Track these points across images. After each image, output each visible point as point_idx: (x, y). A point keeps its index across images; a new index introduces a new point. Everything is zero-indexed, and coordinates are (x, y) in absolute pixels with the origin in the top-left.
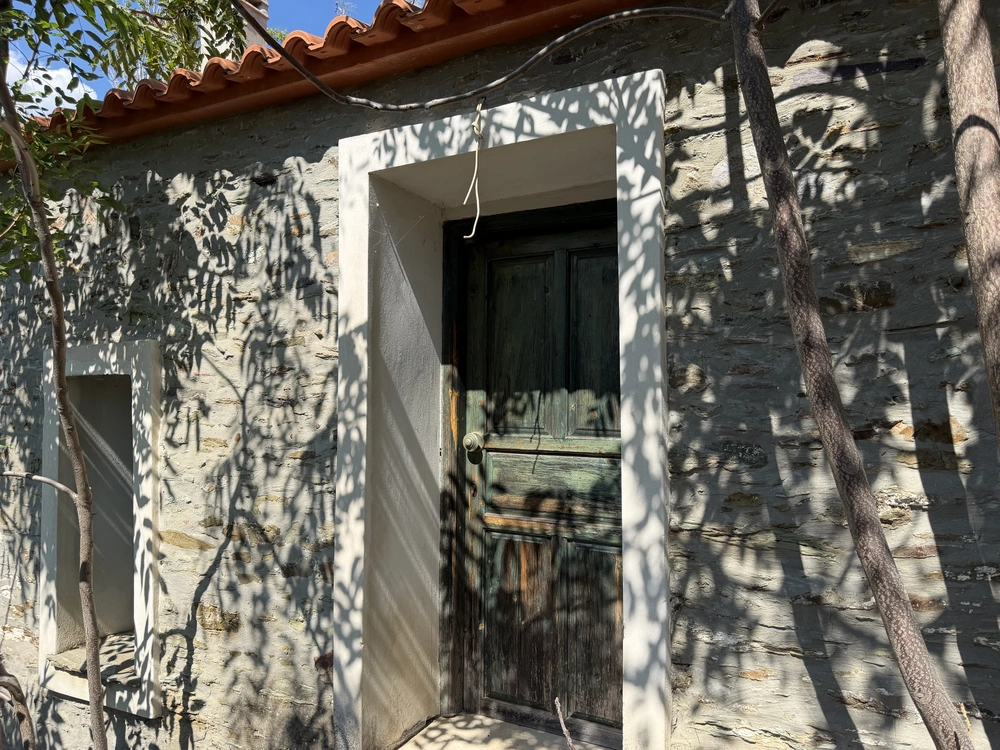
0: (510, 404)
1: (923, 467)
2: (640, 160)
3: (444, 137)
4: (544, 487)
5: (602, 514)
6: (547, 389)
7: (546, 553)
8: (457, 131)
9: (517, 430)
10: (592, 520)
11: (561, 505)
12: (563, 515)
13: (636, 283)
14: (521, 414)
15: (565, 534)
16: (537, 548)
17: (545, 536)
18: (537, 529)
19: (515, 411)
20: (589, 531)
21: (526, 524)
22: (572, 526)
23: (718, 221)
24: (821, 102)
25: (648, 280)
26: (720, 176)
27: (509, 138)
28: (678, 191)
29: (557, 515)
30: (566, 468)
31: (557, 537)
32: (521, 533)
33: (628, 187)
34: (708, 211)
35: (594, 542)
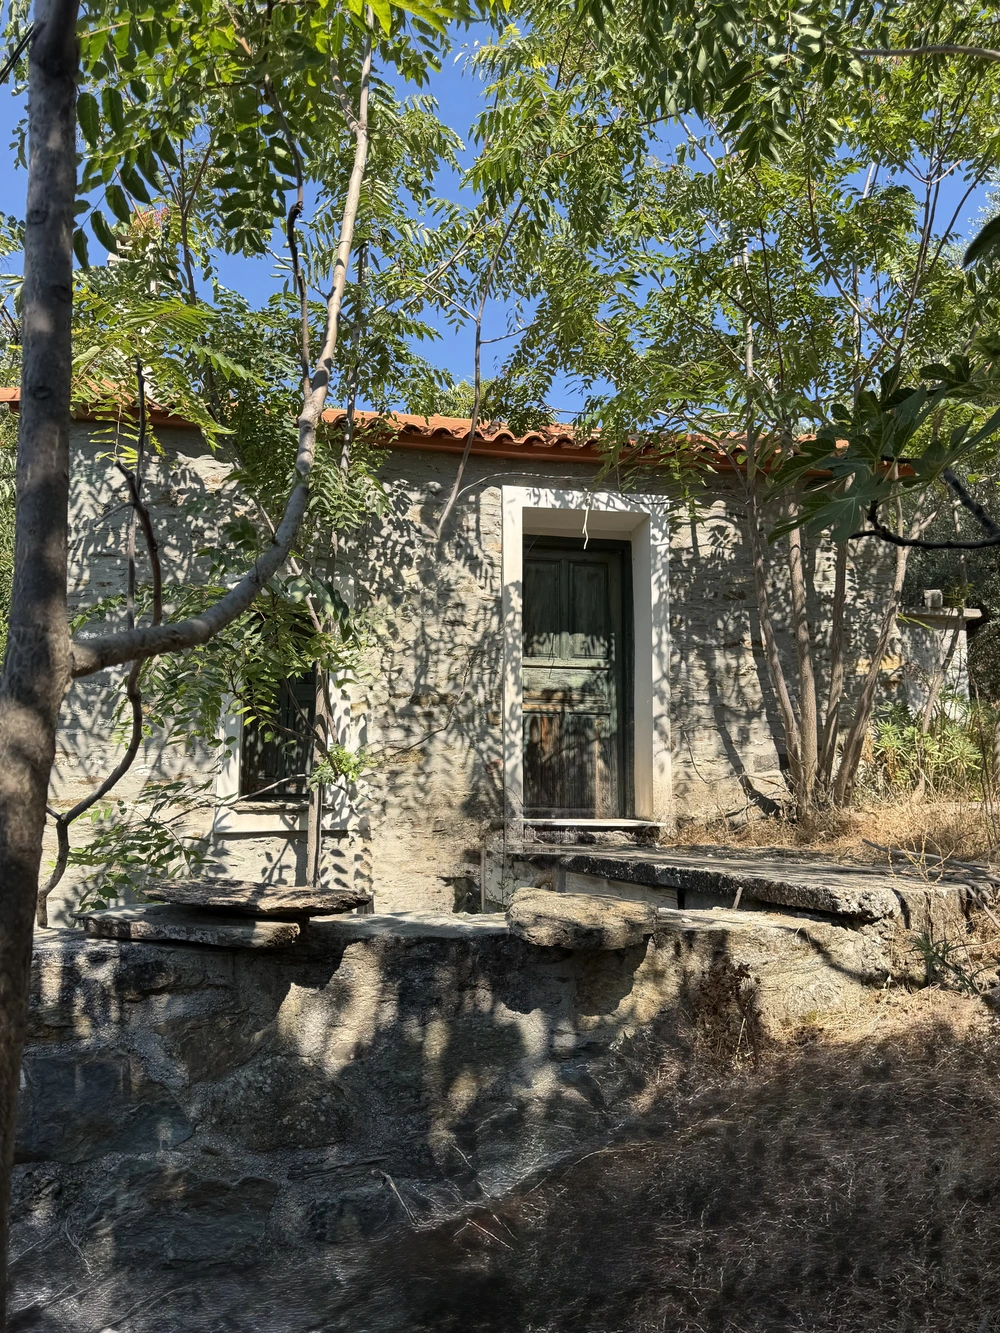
0: (535, 638)
1: (755, 656)
2: (661, 530)
3: (568, 498)
4: (555, 686)
5: (588, 698)
6: (558, 632)
7: (556, 722)
8: (575, 497)
9: (540, 654)
10: (582, 702)
11: (565, 695)
12: (566, 700)
13: (659, 579)
14: (542, 644)
15: (568, 709)
16: (550, 720)
17: (555, 713)
18: (551, 709)
19: (538, 642)
20: (581, 707)
21: (544, 708)
22: (572, 706)
23: (687, 561)
24: (723, 523)
25: (664, 579)
26: (688, 543)
27: (603, 508)
28: (674, 545)
29: (562, 701)
30: (569, 675)
31: (563, 712)
32: (541, 712)
33: (656, 539)
34: (685, 556)
35: (584, 713)
